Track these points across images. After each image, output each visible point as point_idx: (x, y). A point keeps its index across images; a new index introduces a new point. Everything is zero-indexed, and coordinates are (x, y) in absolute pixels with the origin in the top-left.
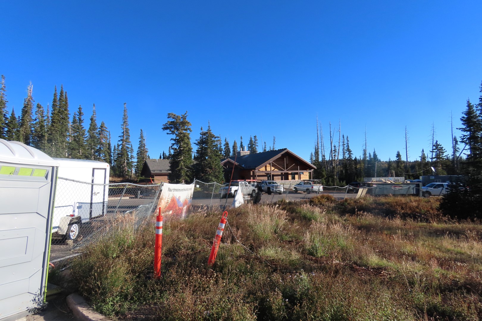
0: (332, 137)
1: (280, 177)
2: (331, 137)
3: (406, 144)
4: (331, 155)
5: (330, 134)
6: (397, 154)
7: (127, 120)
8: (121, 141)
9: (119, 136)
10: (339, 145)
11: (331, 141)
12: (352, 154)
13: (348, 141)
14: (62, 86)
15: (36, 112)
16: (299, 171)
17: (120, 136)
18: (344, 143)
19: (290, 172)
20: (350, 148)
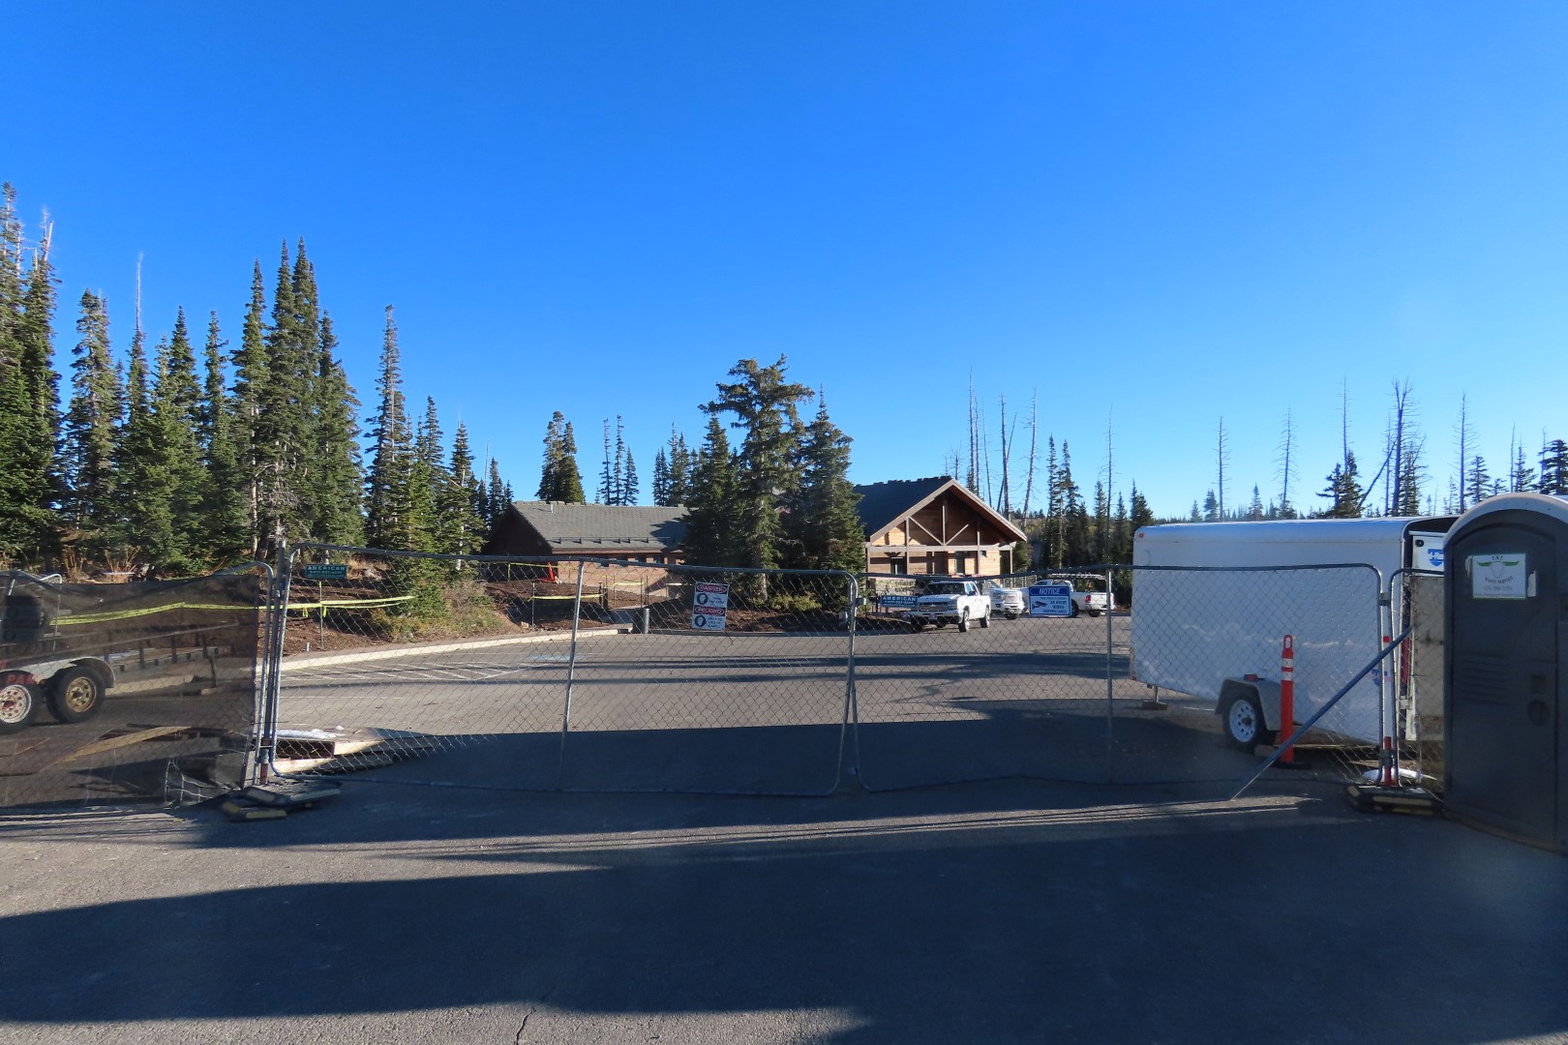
0: (1007, 443)
1: (925, 564)
2: (1004, 441)
3: (1221, 469)
4: (1003, 499)
5: (1003, 433)
6: (1208, 500)
7: (396, 365)
8: (374, 435)
9: (368, 420)
10: (1031, 469)
11: (1004, 454)
12: (1079, 496)
13: (1067, 456)
14: (301, 241)
15: (79, 321)
16: (979, 548)
17: (371, 420)
18: (1054, 463)
19: (952, 549)
20: (1072, 479)
